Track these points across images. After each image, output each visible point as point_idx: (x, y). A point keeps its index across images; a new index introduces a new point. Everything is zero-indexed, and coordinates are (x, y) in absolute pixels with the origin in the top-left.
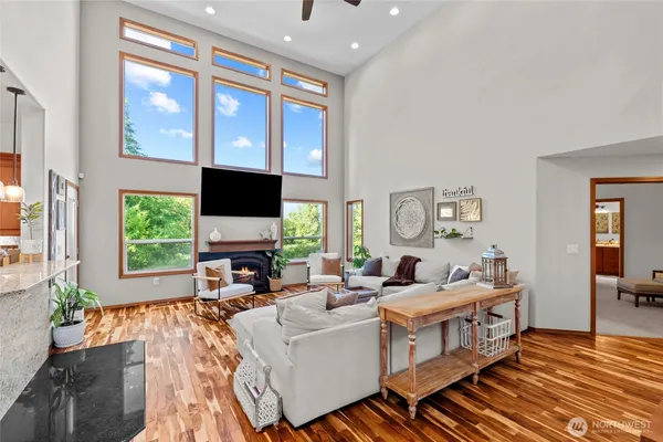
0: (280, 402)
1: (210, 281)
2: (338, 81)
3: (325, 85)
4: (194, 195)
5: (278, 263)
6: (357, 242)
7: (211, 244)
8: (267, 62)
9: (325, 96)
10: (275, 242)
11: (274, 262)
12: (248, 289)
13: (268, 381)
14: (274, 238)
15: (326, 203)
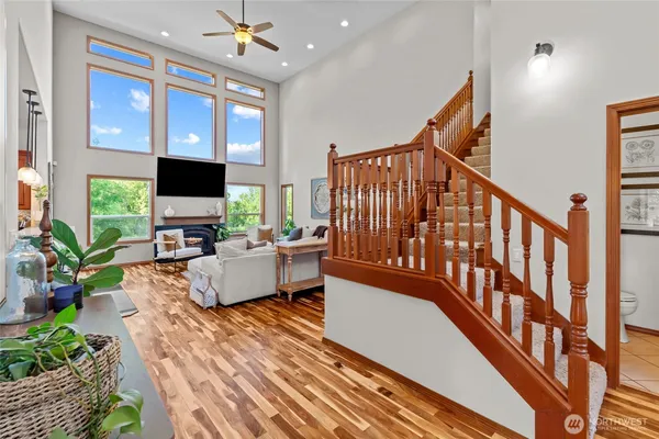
0: (217, 295)
1: (167, 245)
2: (274, 87)
3: (263, 90)
4: (151, 179)
5: (222, 234)
6: (289, 217)
7: (165, 219)
8: (214, 72)
9: (264, 99)
10: (220, 217)
11: (219, 233)
12: (198, 250)
13: (210, 283)
14: (219, 214)
15: (264, 186)
